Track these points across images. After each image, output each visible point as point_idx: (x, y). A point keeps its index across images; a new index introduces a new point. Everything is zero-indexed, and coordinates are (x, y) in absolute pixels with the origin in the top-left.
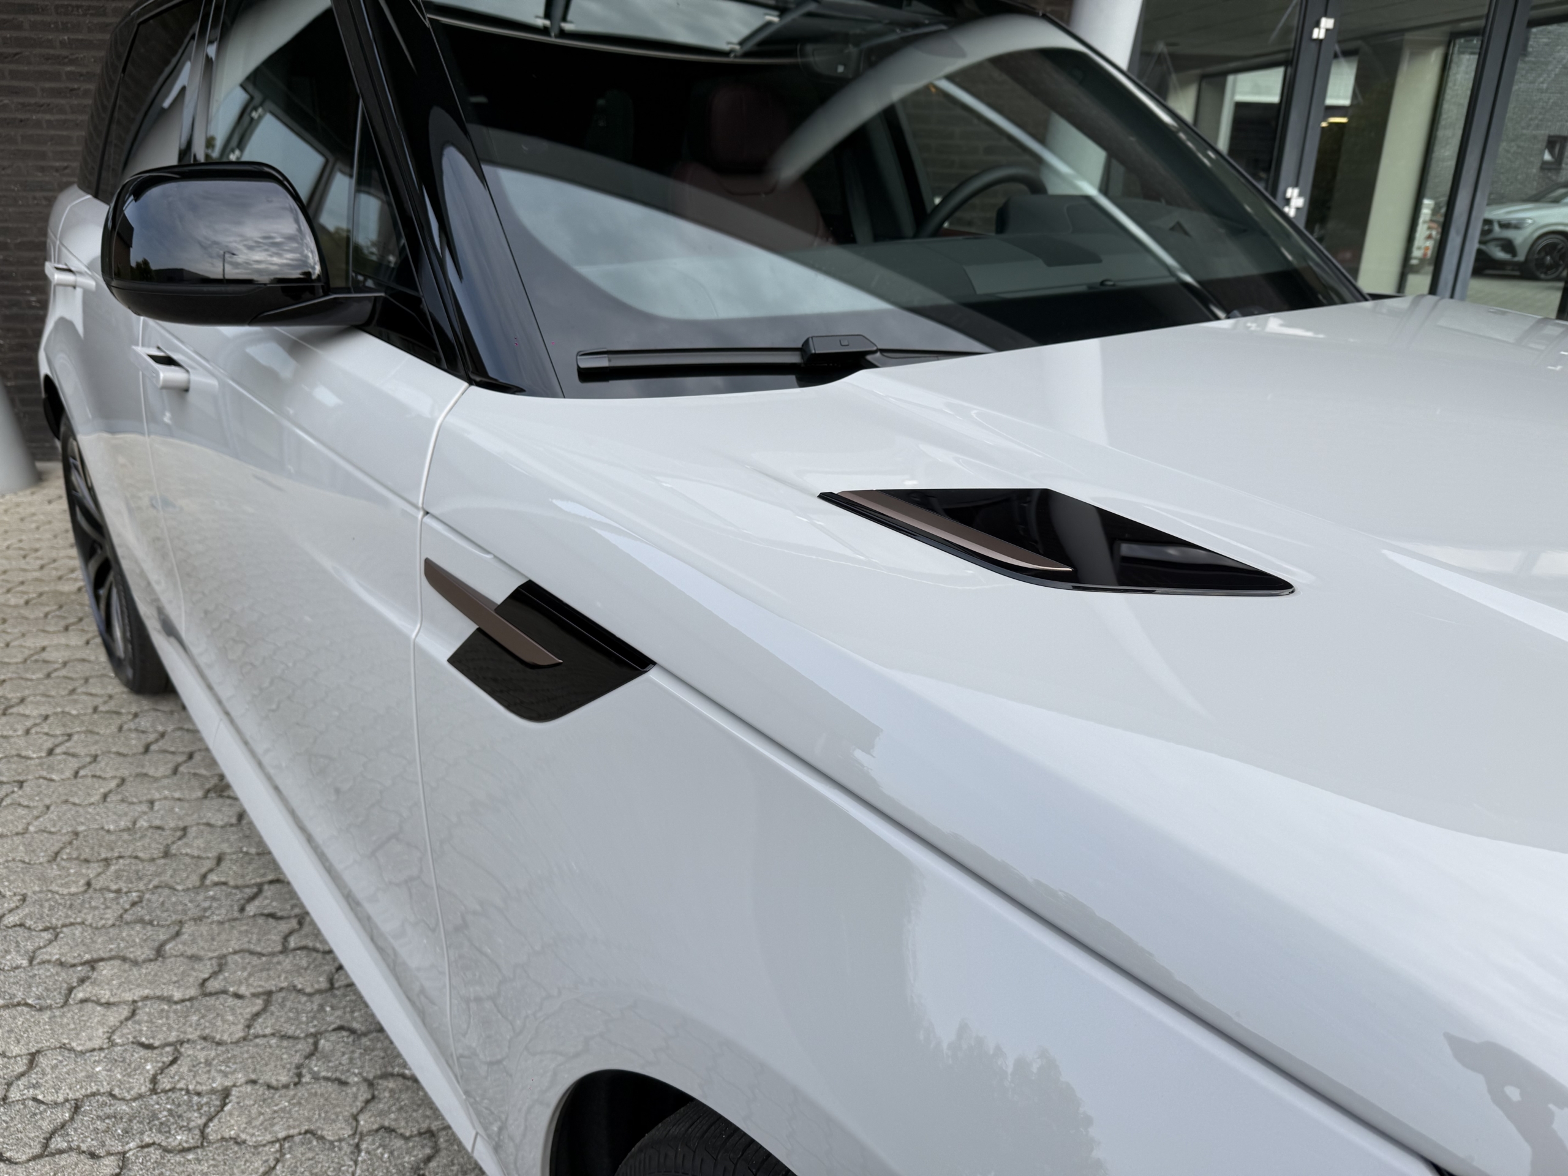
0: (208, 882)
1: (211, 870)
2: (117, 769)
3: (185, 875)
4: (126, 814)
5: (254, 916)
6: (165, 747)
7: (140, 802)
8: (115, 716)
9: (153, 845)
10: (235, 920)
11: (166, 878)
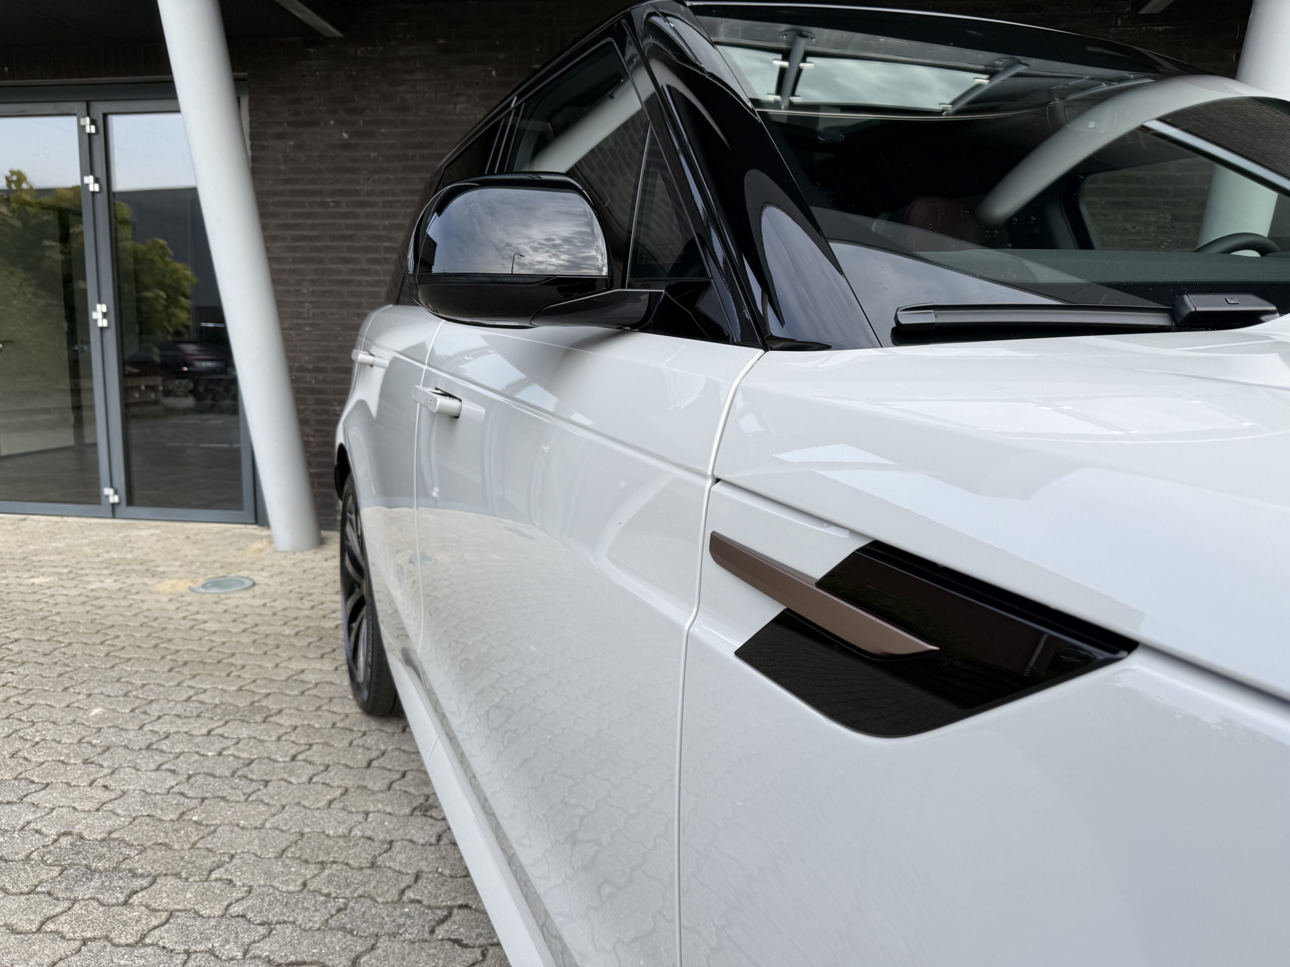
0: (405, 898)
1: (409, 887)
2: (343, 780)
3: (386, 888)
4: (344, 822)
5: (442, 940)
6: (384, 764)
7: (357, 812)
8: (348, 732)
9: (363, 855)
10: (425, 941)
11: (369, 888)
